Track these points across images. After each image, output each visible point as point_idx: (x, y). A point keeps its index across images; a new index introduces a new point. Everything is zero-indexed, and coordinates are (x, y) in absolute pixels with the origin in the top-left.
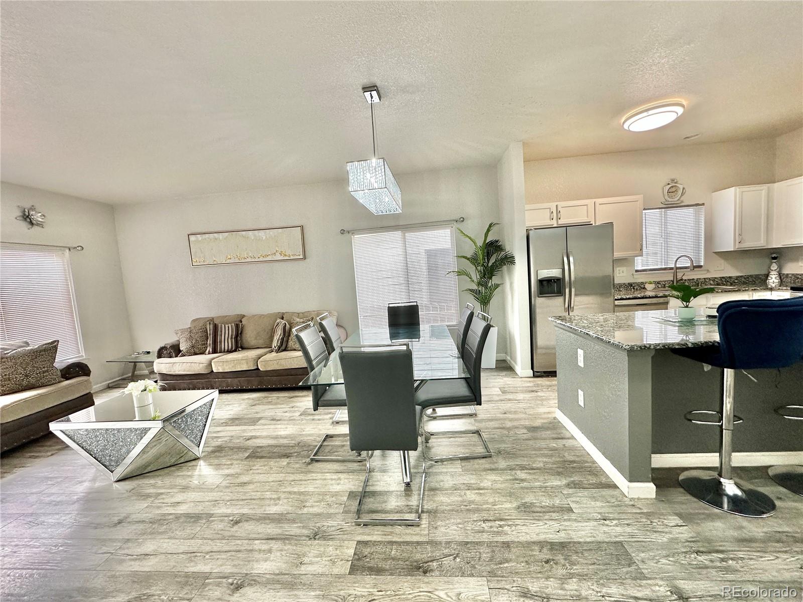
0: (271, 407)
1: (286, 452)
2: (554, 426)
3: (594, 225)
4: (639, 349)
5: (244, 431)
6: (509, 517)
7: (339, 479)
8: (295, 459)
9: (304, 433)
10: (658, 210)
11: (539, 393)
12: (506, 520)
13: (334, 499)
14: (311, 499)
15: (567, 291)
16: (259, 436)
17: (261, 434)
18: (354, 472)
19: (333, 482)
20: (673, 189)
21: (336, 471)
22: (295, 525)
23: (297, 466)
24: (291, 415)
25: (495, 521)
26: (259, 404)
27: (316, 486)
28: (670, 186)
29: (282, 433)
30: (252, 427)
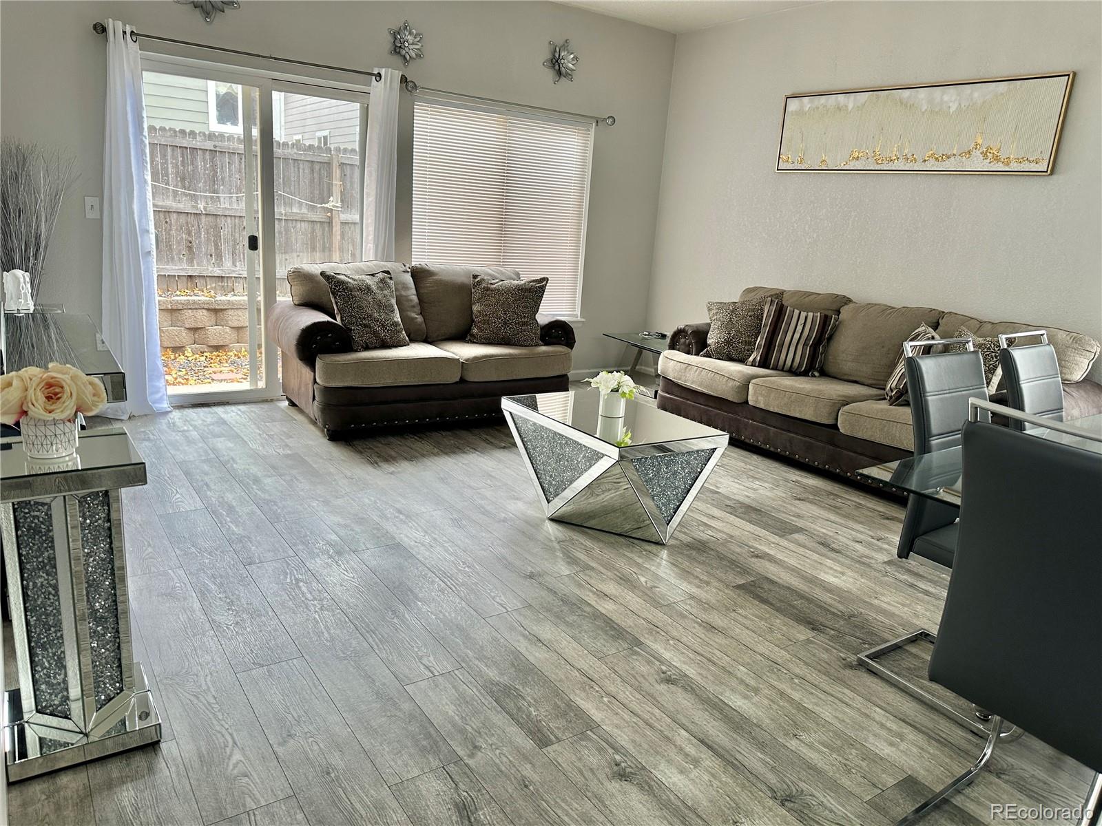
0: (832, 517)
1: (815, 617)
5: (758, 538)
7: (901, 737)
8: (827, 641)
9: (876, 602)
13: (864, 764)
14: (815, 732)
16: (781, 560)
17: (786, 559)
18: (945, 746)
19: (883, 733)
21: (901, 716)
22: (759, 754)
23: (825, 656)
24: (867, 552)
26: (811, 502)
27: (840, 716)
29: (830, 579)
30: (776, 539)
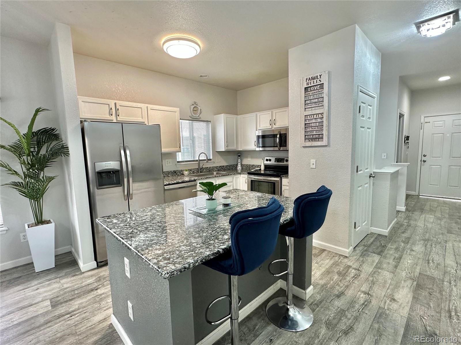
3: (147, 124)
10: (188, 121)
20: (195, 109)
28: (194, 106)
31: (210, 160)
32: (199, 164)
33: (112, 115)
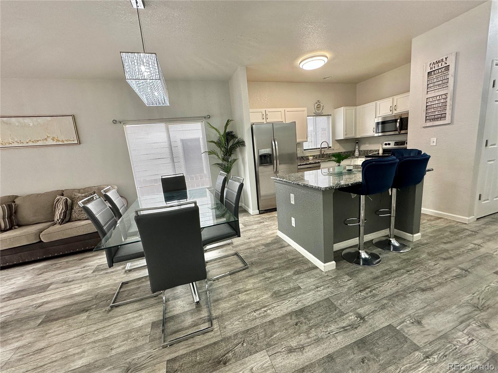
0: (61, 271)
1: (84, 307)
2: (278, 240)
3: (285, 123)
4: (329, 189)
5: (33, 300)
6: (268, 304)
7: (141, 315)
8: (95, 311)
9: (100, 286)
10: (312, 117)
11: (265, 223)
12: (267, 306)
13: (139, 333)
14: (117, 341)
15: (275, 161)
16: (52, 300)
17: (54, 298)
18: (153, 306)
19: (136, 319)
20: (319, 106)
21: (136, 310)
23: (98, 315)
24: (83, 274)
25: (261, 309)
26: (46, 272)
27: (120, 328)
28: (317, 104)
29: (77, 291)
30: (43, 294)
31: (330, 147)
32: (321, 151)
33: (263, 119)
